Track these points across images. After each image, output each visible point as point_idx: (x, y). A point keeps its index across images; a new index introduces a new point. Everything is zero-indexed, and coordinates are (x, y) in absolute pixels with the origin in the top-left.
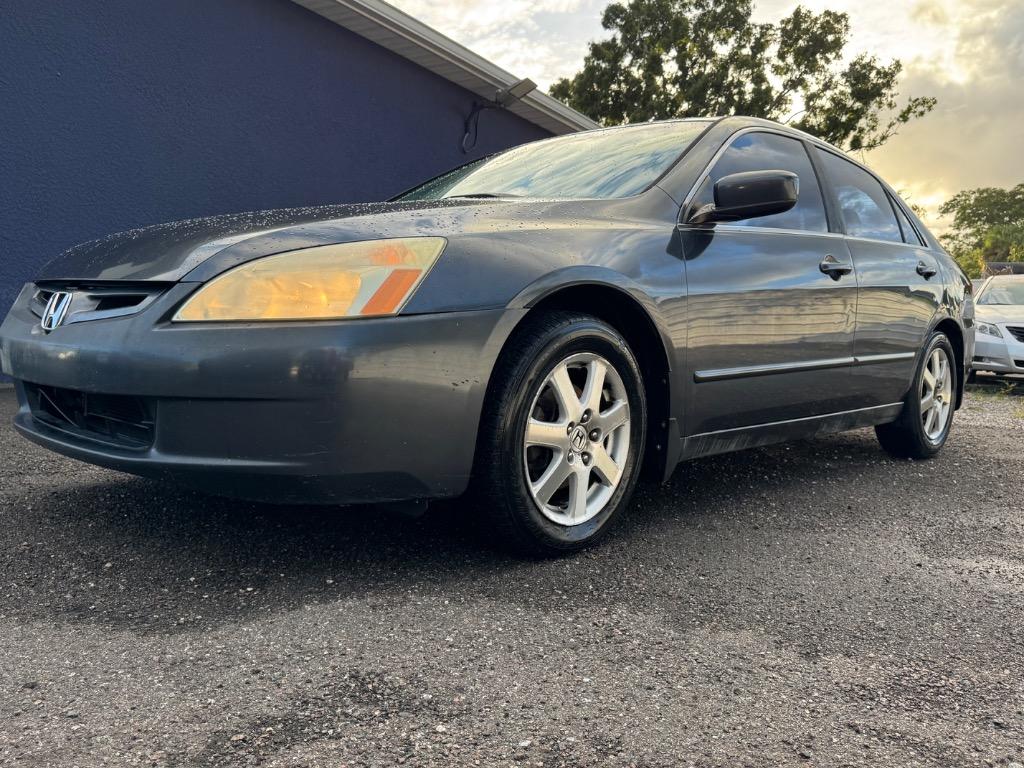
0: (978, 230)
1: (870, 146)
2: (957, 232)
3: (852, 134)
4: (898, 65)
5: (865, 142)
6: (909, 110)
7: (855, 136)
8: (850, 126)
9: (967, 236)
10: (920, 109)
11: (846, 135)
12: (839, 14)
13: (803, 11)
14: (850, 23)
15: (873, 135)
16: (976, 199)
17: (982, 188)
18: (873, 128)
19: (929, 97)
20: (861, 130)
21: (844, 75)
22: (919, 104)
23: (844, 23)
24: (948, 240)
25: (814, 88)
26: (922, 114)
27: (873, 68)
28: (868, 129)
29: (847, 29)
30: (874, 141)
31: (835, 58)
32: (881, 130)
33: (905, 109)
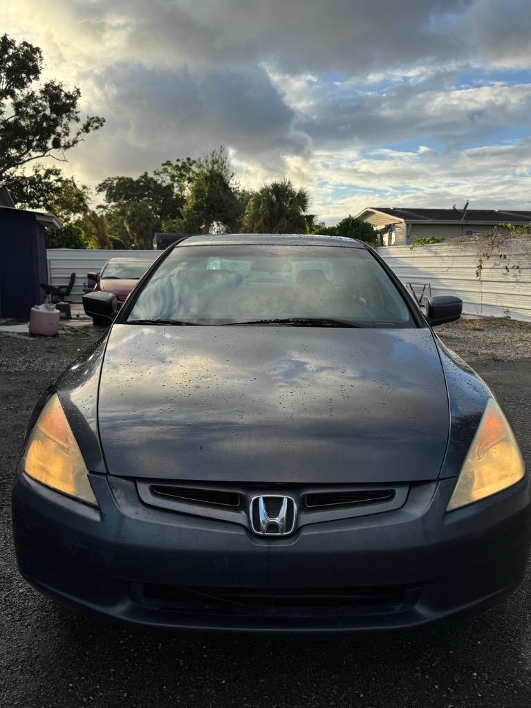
0: (120, 203)
1: (67, 147)
2: (107, 204)
3: (53, 137)
4: (78, 91)
5: (63, 143)
6: (89, 124)
7: (55, 138)
8: (51, 130)
9: (112, 207)
10: (96, 124)
11: (48, 137)
12: (34, 47)
13: (9, 39)
14: (42, 55)
15: (67, 139)
16: (117, 184)
17: (120, 176)
18: (67, 134)
19: (100, 117)
20: (59, 135)
21: (42, 92)
22: (95, 121)
23: (38, 54)
24: (102, 209)
25: (20, 98)
26: (97, 128)
27: (61, 90)
28: (63, 134)
29: (41, 60)
30: (68, 143)
31: (34, 79)
32: (72, 136)
33: (85, 123)
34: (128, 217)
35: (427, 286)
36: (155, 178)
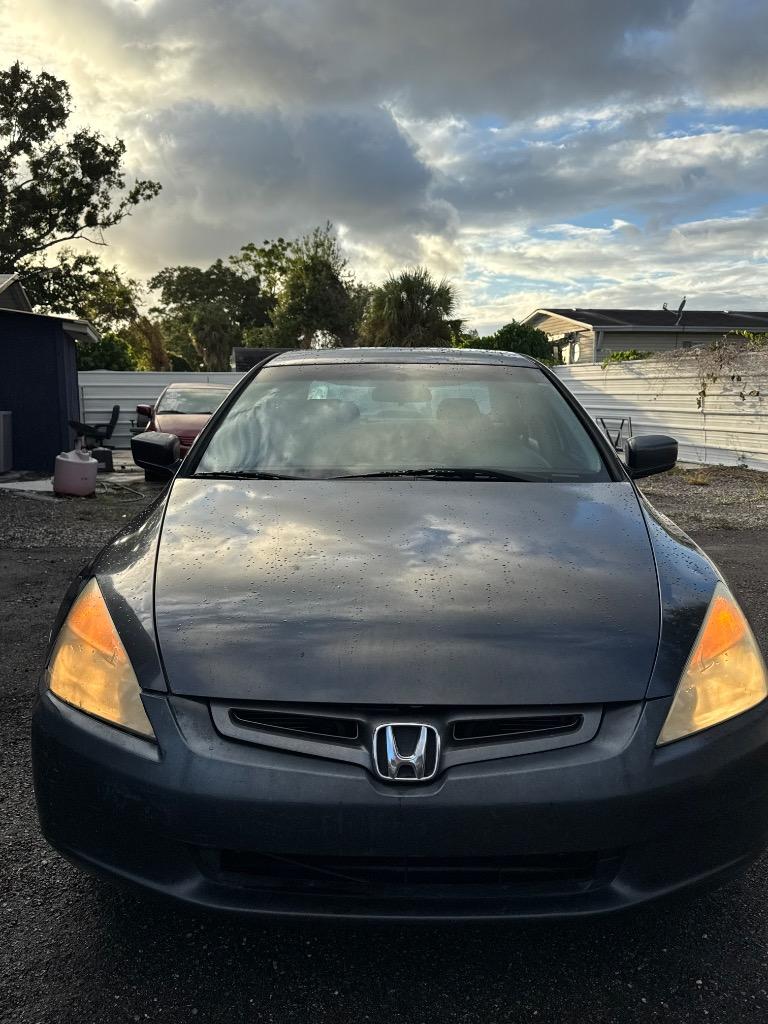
0: (182, 306)
1: (106, 224)
2: (165, 306)
3: (86, 209)
4: (121, 144)
5: (100, 218)
6: (137, 192)
7: (89, 212)
8: (84, 200)
9: (172, 310)
10: (148, 192)
11: (80, 210)
12: (58, 80)
13: (22, 68)
14: (70, 91)
15: (106, 213)
16: (179, 277)
17: (182, 267)
18: (106, 206)
19: (155, 181)
20: (95, 207)
21: (70, 145)
22: (147, 187)
23: (64, 91)
24: (156, 314)
25: (39, 155)
26: (149, 197)
27: (98, 143)
28: (100, 206)
29: (68, 99)
30: (108, 218)
31: (58, 126)
32: (114, 209)
33: (133, 190)
34: (195, 325)
35: (626, 422)
36: (233, 268)
